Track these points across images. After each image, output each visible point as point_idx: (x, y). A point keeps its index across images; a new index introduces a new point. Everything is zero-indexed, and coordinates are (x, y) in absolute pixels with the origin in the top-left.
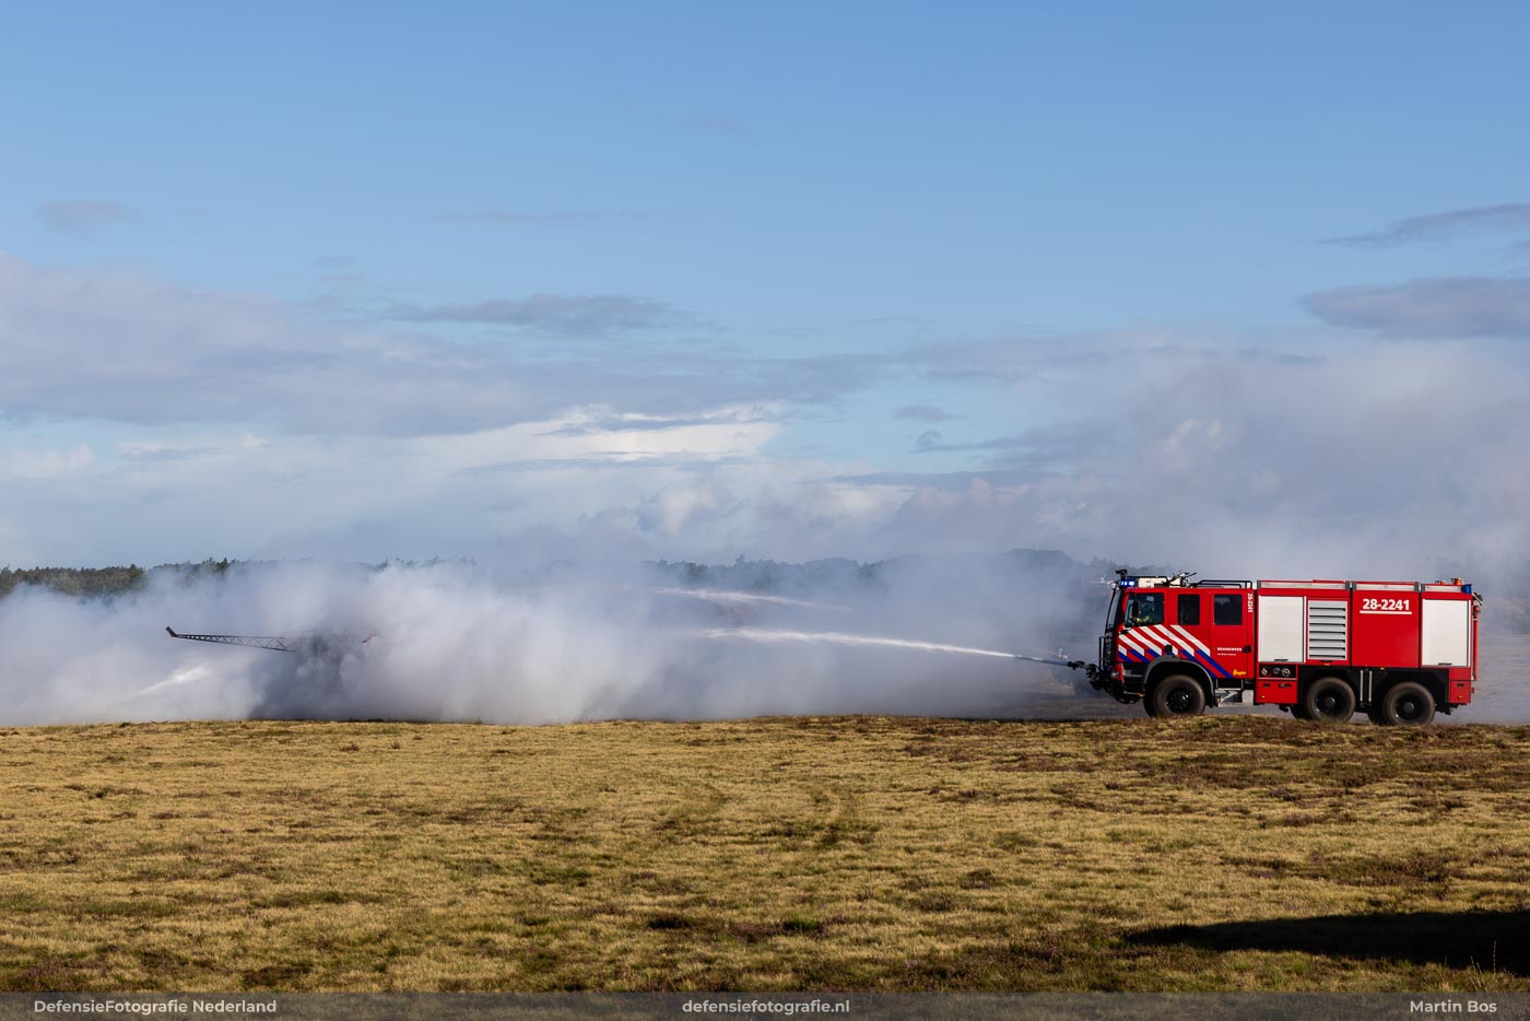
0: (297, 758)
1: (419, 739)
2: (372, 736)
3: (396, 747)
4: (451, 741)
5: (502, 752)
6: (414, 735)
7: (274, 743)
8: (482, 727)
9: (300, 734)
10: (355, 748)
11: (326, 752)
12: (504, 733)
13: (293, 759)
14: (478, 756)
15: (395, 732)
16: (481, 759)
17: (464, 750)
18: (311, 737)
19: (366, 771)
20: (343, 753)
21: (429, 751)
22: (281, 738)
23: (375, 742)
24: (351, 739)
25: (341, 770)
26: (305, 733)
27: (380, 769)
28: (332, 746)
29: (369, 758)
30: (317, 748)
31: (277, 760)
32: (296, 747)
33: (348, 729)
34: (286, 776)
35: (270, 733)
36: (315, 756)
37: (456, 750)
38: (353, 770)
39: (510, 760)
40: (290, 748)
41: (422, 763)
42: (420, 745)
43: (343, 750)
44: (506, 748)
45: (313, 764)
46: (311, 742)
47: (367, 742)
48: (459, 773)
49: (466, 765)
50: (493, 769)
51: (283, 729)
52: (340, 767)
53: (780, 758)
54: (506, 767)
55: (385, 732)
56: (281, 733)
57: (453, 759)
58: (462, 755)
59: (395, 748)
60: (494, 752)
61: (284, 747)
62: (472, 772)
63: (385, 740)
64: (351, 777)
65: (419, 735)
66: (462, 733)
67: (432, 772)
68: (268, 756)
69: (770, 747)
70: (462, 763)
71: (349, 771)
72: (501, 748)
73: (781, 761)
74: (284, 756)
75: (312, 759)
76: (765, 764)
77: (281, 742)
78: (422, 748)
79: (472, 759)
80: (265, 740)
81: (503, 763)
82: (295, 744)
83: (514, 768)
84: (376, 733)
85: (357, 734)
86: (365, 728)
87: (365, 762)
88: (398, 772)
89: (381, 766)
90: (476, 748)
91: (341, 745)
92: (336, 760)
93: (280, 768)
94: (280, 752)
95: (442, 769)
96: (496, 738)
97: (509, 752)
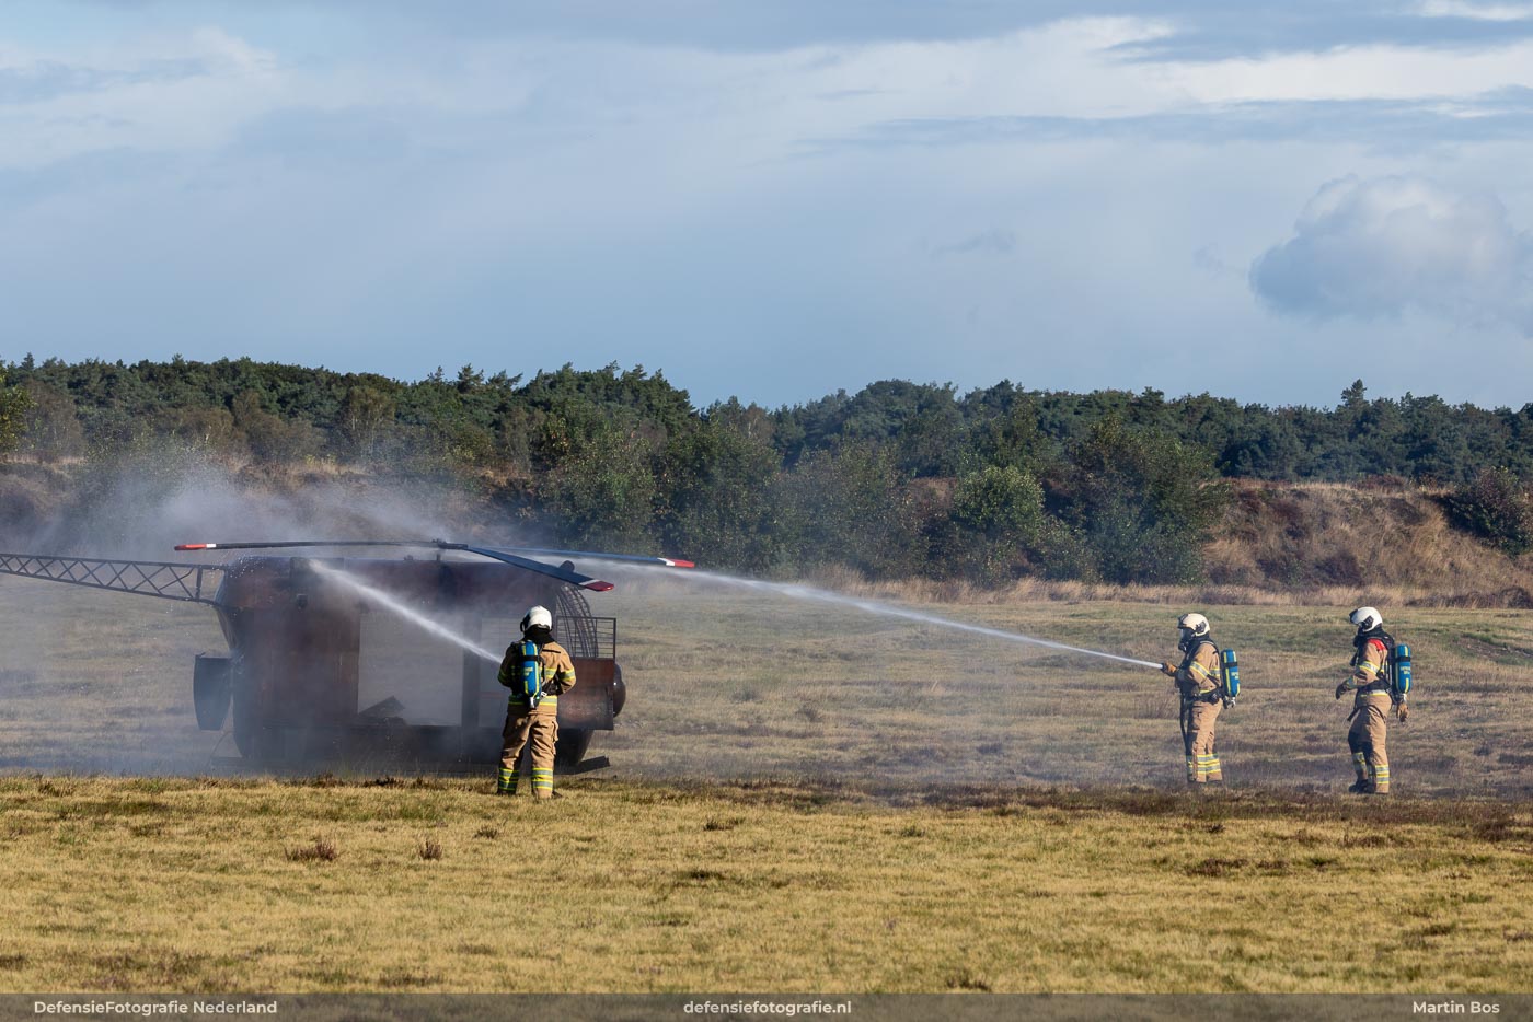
0: (175, 875)
1: (491, 835)
2: (372, 823)
3: (431, 853)
4: (574, 844)
5: (704, 875)
6: (479, 824)
7: (119, 834)
8: (657, 809)
9: (188, 812)
10: (326, 855)
11: (250, 862)
12: (711, 827)
13: (164, 876)
14: (640, 885)
15: (429, 818)
16: (647, 893)
17: (605, 867)
18: (216, 820)
19: (348, 913)
20: (294, 866)
21: (515, 867)
22: (139, 820)
23: (378, 840)
24: (317, 828)
25: (285, 910)
26: (198, 810)
27: (385, 910)
28: (264, 847)
29: (360, 879)
30: (227, 851)
31: (123, 878)
32: (175, 847)
33: (310, 805)
34: (135, 919)
35: (111, 807)
36: (223, 870)
37: (586, 866)
38: (314, 911)
39: (720, 898)
40: (159, 848)
41: (494, 897)
42: (492, 850)
43: (295, 858)
44: (714, 867)
45: (216, 890)
46: (212, 835)
47: (357, 838)
48: (588, 926)
49: (607, 907)
50: (675, 921)
51: (145, 798)
52: (281, 902)
53: (1426, 915)
54: (707, 915)
55: (405, 814)
56: (140, 808)
57: (575, 891)
58: (597, 881)
59: (428, 857)
60: (682, 875)
61: (144, 845)
62: (620, 926)
63: (405, 835)
64: (312, 927)
65: (491, 825)
66: (602, 824)
67: (518, 923)
68: (106, 869)
69: (1401, 884)
70: (597, 900)
71: (305, 911)
72: (701, 866)
73: (1426, 924)
74: (142, 868)
75: (215, 878)
76: (1384, 930)
77: (138, 832)
78: (498, 858)
79: (626, 892)
80: (98, 825)
81: (701, 904)
82: (172, 837)
83: (730, 919)
84: (380, 816)
85: (333, 816)
86: (353, 803)
87: (349, 891)
88: (430, 918)
89: (388, 901)
90: (638, 864)
91: (290, 843)
92: (274, 882)
93: (132, 899)
94: (133, 856)
95: (548, 913)
96: (689, 839)
97: (720, 877)
